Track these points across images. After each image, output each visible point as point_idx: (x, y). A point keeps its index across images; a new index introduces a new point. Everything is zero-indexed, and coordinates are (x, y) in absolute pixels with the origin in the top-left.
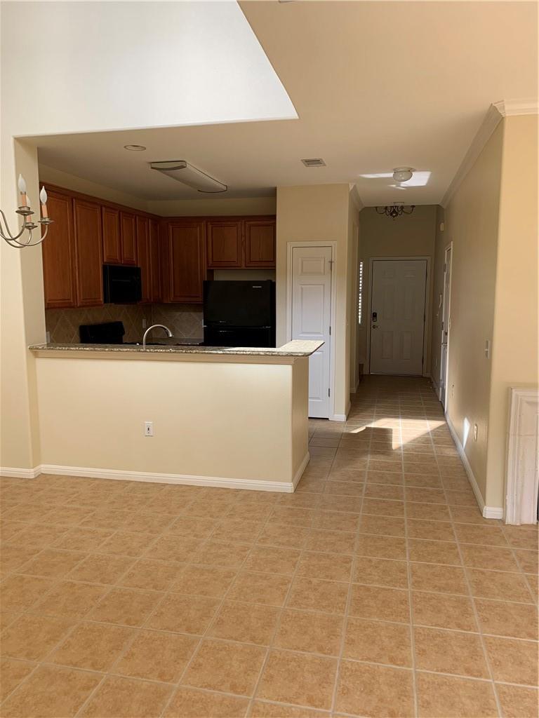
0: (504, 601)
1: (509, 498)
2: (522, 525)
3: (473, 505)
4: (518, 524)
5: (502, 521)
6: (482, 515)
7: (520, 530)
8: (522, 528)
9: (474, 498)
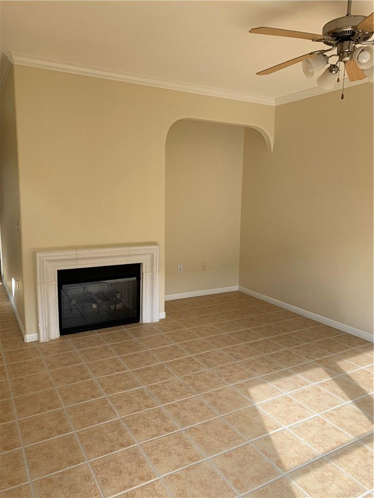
0: (35, 392)
1: (40, 326)
2: (50, 341)
3: (18, 336)
4: (48, 341)
5: (38, 342)
6: (24, 340)
7: (49, 344)
8: (49, 343)
9: (20, 330)
